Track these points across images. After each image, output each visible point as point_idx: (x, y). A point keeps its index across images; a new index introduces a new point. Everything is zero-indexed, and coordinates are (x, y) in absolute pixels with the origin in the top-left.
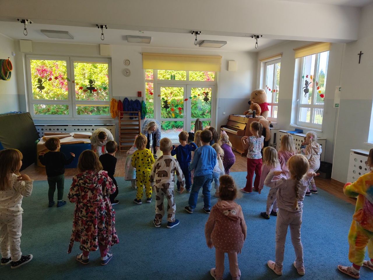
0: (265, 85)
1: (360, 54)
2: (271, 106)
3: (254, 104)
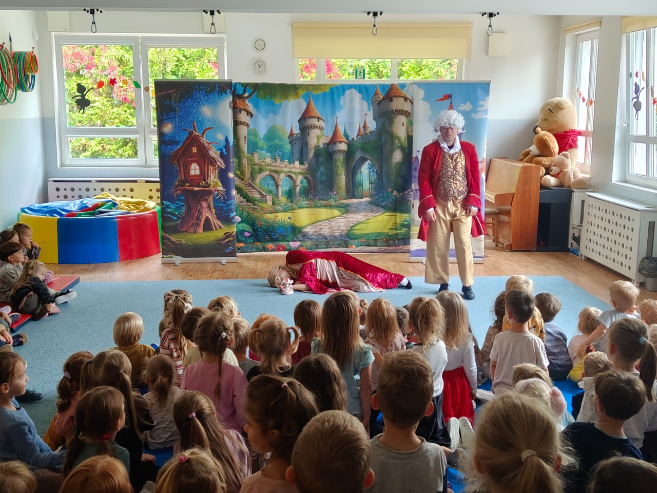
0: (575, 90)
2: (583, 138)
3: (542, 133)
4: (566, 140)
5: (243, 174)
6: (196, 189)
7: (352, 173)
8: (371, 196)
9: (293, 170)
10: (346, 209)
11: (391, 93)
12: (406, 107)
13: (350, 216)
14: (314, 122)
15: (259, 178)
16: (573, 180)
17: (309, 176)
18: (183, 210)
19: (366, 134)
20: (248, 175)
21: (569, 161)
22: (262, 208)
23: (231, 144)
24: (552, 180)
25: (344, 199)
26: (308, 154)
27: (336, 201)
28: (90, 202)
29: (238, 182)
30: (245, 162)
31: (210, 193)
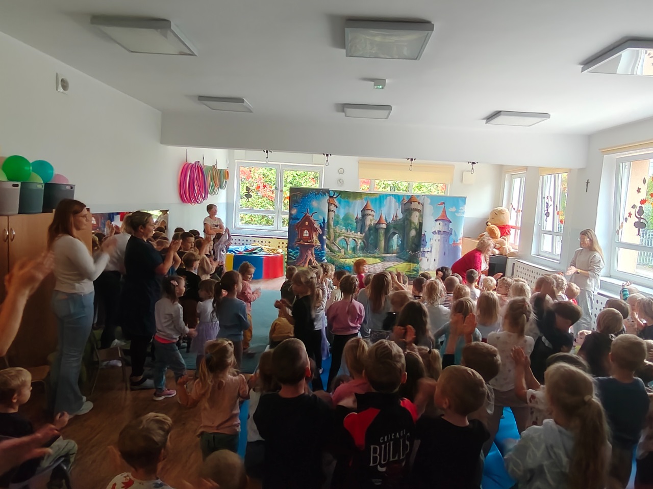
0: (510, 203)
1: (587, 183)
2: (514, 230)
3: (491, 226)
4: (504, 230)
5: (330, 237)
6: (306, 244)
7: (388, 240)
8: (397, 253)
9: (357, 237)
10: (383, 259)
11: (411, 200)
12: (420, 207)
13: (385, 263)
14: (370, 212)
15: (338, 240)
16: (508, 252)
17: (364, 240)
18: (299, 254)
19: (397, 220)
20: (332, 238)
21: (506, 242)
22: (339, 256)
23: (326, 221)
24: (497, 252)
25: (383, 254)
26: (365, 228)
27: (378, 254)
28: (250, 247)
29: (327, 241)
30: (331, 231)
31: (313, 246)
